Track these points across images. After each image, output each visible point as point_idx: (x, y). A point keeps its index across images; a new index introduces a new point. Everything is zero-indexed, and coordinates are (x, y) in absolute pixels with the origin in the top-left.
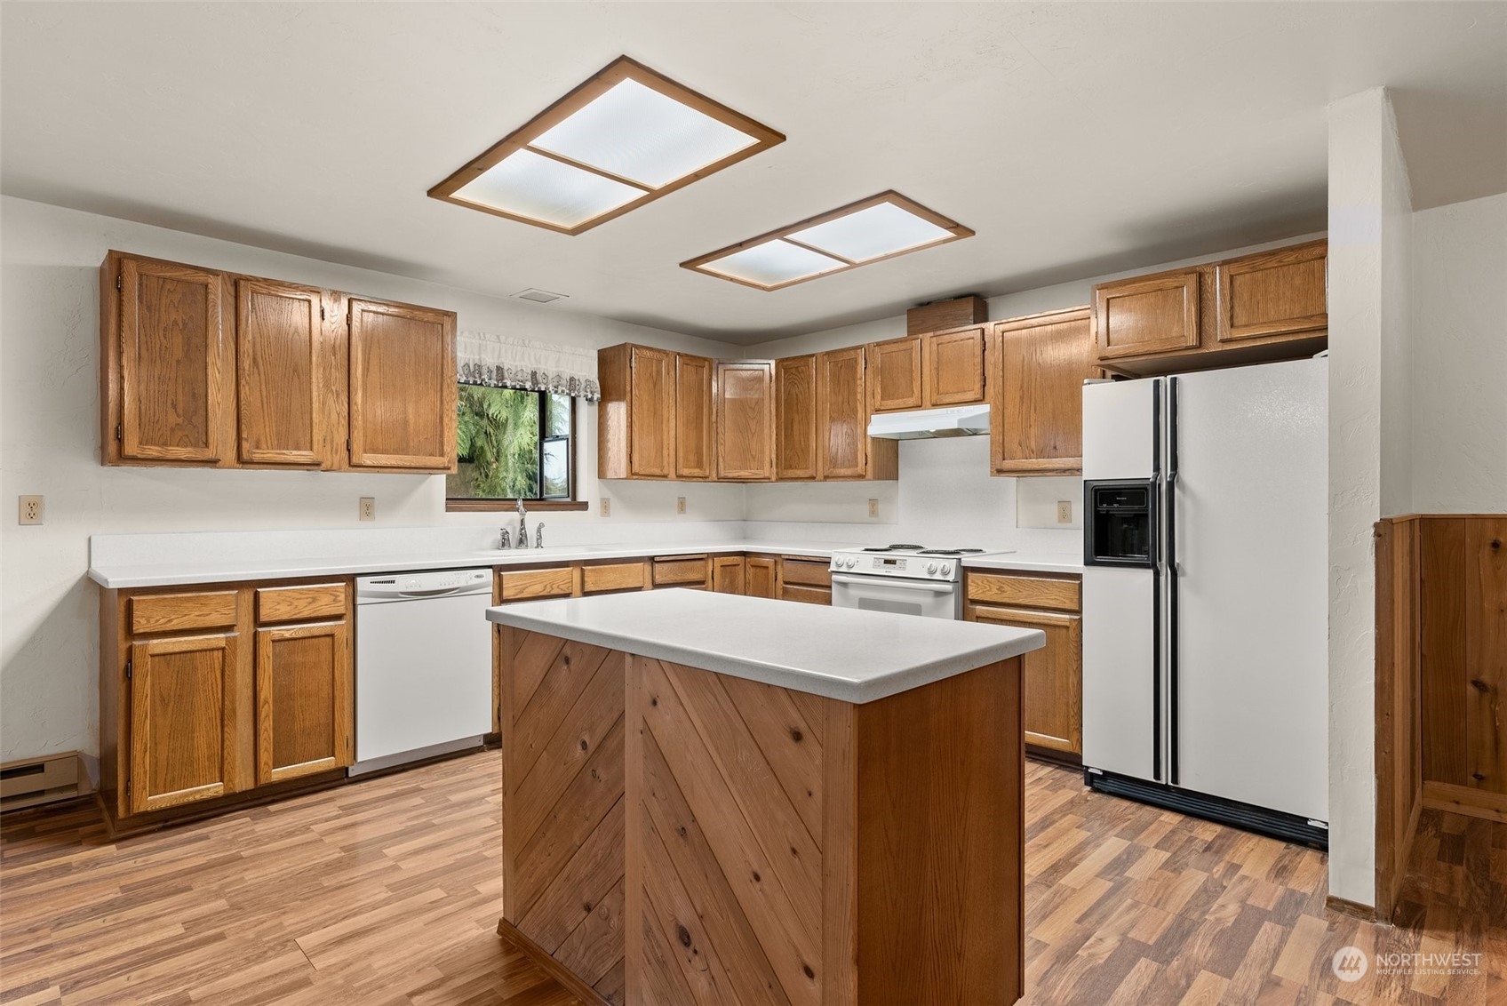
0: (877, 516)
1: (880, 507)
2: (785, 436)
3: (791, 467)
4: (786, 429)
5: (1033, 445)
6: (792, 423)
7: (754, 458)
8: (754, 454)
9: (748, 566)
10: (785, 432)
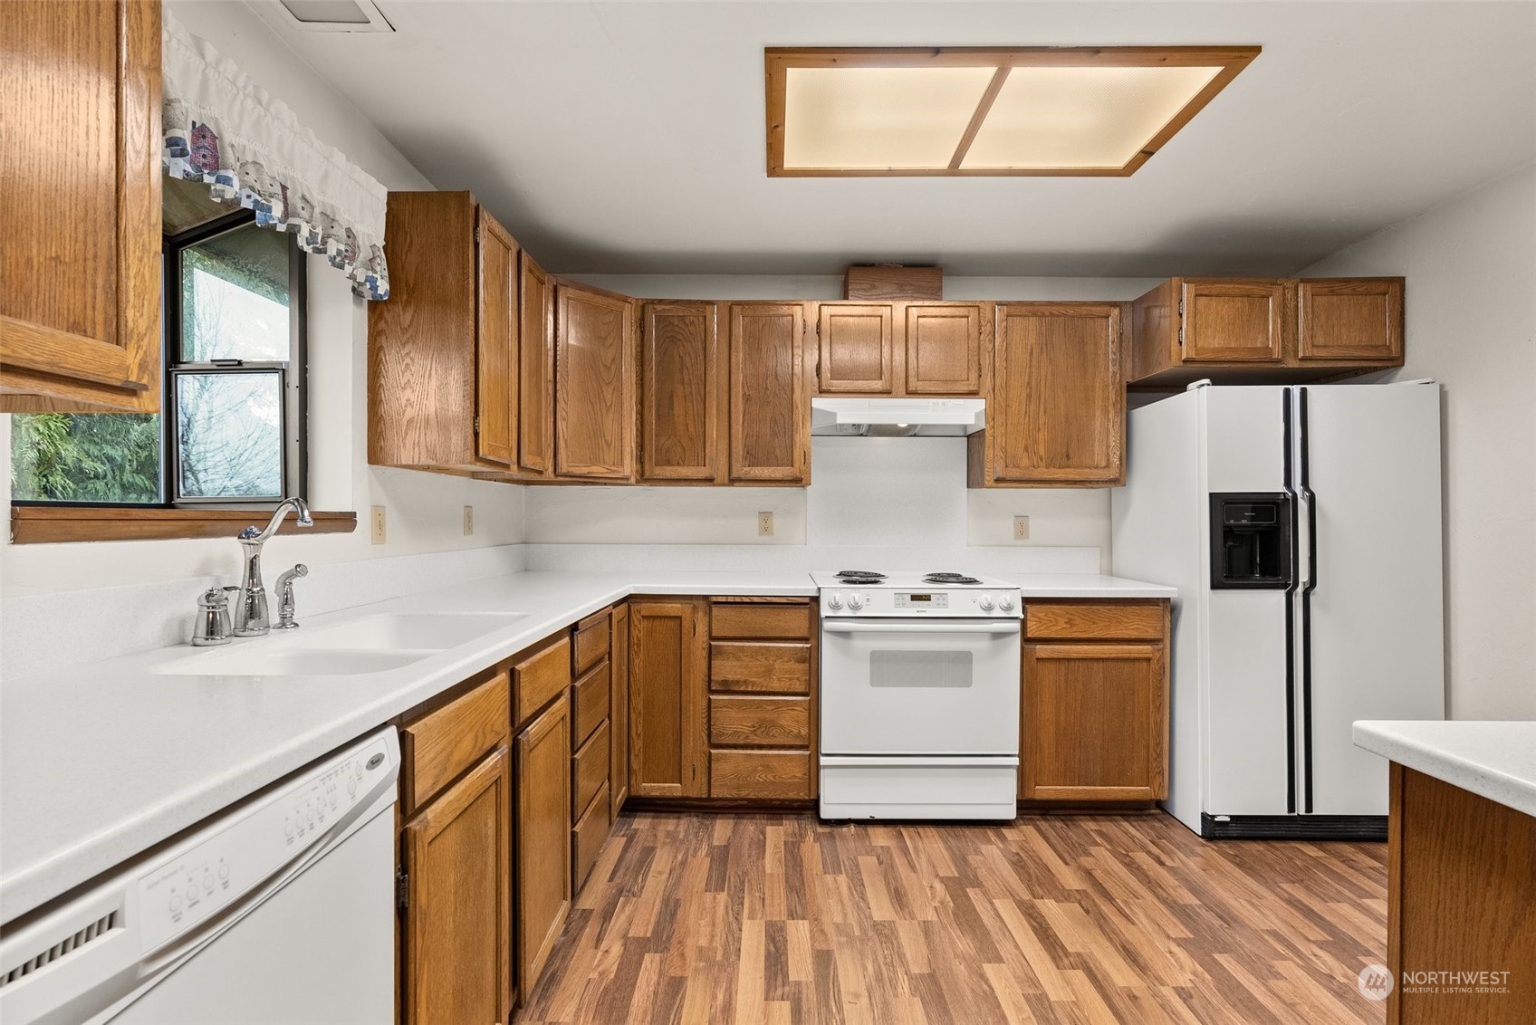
0: (772, 534)
1: (777, 523)
2: (658, 415)
3: (668, 463)
4: (659, 406)
5: (1042, 451)
6: (671, 397)
7: (609, 445)
8: (609, 438)
9: (635, 618)
10: (658, 410)
